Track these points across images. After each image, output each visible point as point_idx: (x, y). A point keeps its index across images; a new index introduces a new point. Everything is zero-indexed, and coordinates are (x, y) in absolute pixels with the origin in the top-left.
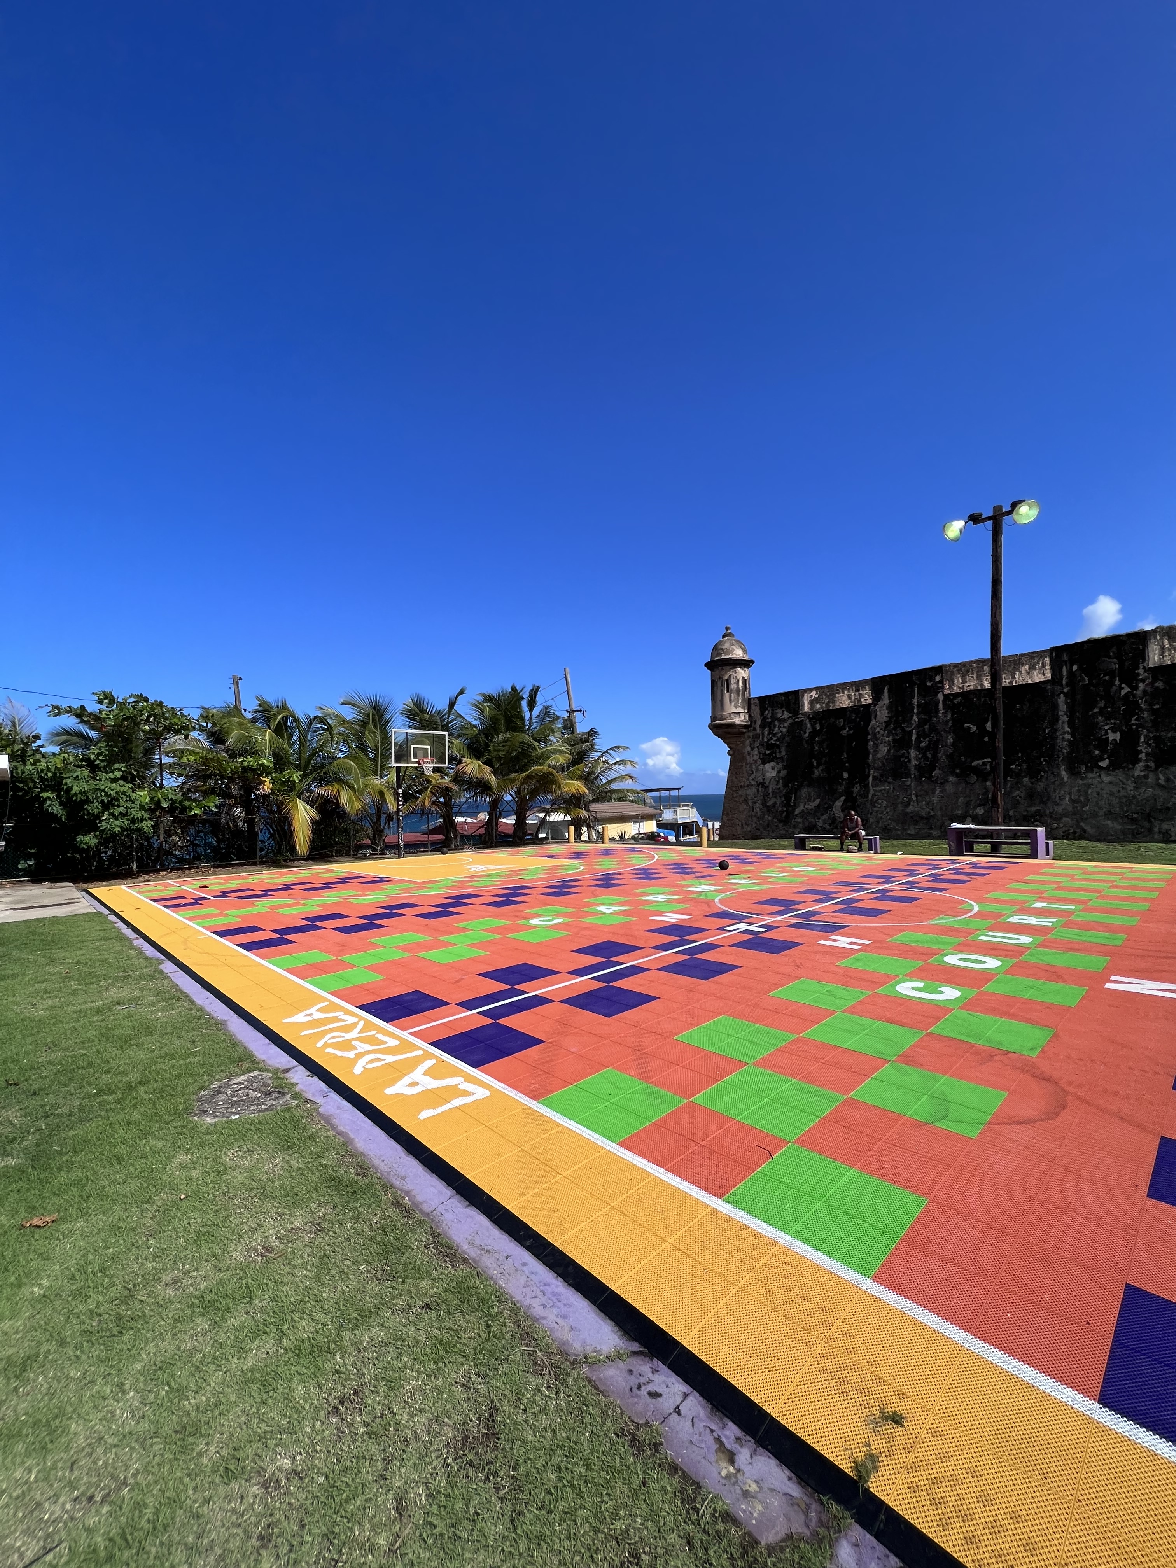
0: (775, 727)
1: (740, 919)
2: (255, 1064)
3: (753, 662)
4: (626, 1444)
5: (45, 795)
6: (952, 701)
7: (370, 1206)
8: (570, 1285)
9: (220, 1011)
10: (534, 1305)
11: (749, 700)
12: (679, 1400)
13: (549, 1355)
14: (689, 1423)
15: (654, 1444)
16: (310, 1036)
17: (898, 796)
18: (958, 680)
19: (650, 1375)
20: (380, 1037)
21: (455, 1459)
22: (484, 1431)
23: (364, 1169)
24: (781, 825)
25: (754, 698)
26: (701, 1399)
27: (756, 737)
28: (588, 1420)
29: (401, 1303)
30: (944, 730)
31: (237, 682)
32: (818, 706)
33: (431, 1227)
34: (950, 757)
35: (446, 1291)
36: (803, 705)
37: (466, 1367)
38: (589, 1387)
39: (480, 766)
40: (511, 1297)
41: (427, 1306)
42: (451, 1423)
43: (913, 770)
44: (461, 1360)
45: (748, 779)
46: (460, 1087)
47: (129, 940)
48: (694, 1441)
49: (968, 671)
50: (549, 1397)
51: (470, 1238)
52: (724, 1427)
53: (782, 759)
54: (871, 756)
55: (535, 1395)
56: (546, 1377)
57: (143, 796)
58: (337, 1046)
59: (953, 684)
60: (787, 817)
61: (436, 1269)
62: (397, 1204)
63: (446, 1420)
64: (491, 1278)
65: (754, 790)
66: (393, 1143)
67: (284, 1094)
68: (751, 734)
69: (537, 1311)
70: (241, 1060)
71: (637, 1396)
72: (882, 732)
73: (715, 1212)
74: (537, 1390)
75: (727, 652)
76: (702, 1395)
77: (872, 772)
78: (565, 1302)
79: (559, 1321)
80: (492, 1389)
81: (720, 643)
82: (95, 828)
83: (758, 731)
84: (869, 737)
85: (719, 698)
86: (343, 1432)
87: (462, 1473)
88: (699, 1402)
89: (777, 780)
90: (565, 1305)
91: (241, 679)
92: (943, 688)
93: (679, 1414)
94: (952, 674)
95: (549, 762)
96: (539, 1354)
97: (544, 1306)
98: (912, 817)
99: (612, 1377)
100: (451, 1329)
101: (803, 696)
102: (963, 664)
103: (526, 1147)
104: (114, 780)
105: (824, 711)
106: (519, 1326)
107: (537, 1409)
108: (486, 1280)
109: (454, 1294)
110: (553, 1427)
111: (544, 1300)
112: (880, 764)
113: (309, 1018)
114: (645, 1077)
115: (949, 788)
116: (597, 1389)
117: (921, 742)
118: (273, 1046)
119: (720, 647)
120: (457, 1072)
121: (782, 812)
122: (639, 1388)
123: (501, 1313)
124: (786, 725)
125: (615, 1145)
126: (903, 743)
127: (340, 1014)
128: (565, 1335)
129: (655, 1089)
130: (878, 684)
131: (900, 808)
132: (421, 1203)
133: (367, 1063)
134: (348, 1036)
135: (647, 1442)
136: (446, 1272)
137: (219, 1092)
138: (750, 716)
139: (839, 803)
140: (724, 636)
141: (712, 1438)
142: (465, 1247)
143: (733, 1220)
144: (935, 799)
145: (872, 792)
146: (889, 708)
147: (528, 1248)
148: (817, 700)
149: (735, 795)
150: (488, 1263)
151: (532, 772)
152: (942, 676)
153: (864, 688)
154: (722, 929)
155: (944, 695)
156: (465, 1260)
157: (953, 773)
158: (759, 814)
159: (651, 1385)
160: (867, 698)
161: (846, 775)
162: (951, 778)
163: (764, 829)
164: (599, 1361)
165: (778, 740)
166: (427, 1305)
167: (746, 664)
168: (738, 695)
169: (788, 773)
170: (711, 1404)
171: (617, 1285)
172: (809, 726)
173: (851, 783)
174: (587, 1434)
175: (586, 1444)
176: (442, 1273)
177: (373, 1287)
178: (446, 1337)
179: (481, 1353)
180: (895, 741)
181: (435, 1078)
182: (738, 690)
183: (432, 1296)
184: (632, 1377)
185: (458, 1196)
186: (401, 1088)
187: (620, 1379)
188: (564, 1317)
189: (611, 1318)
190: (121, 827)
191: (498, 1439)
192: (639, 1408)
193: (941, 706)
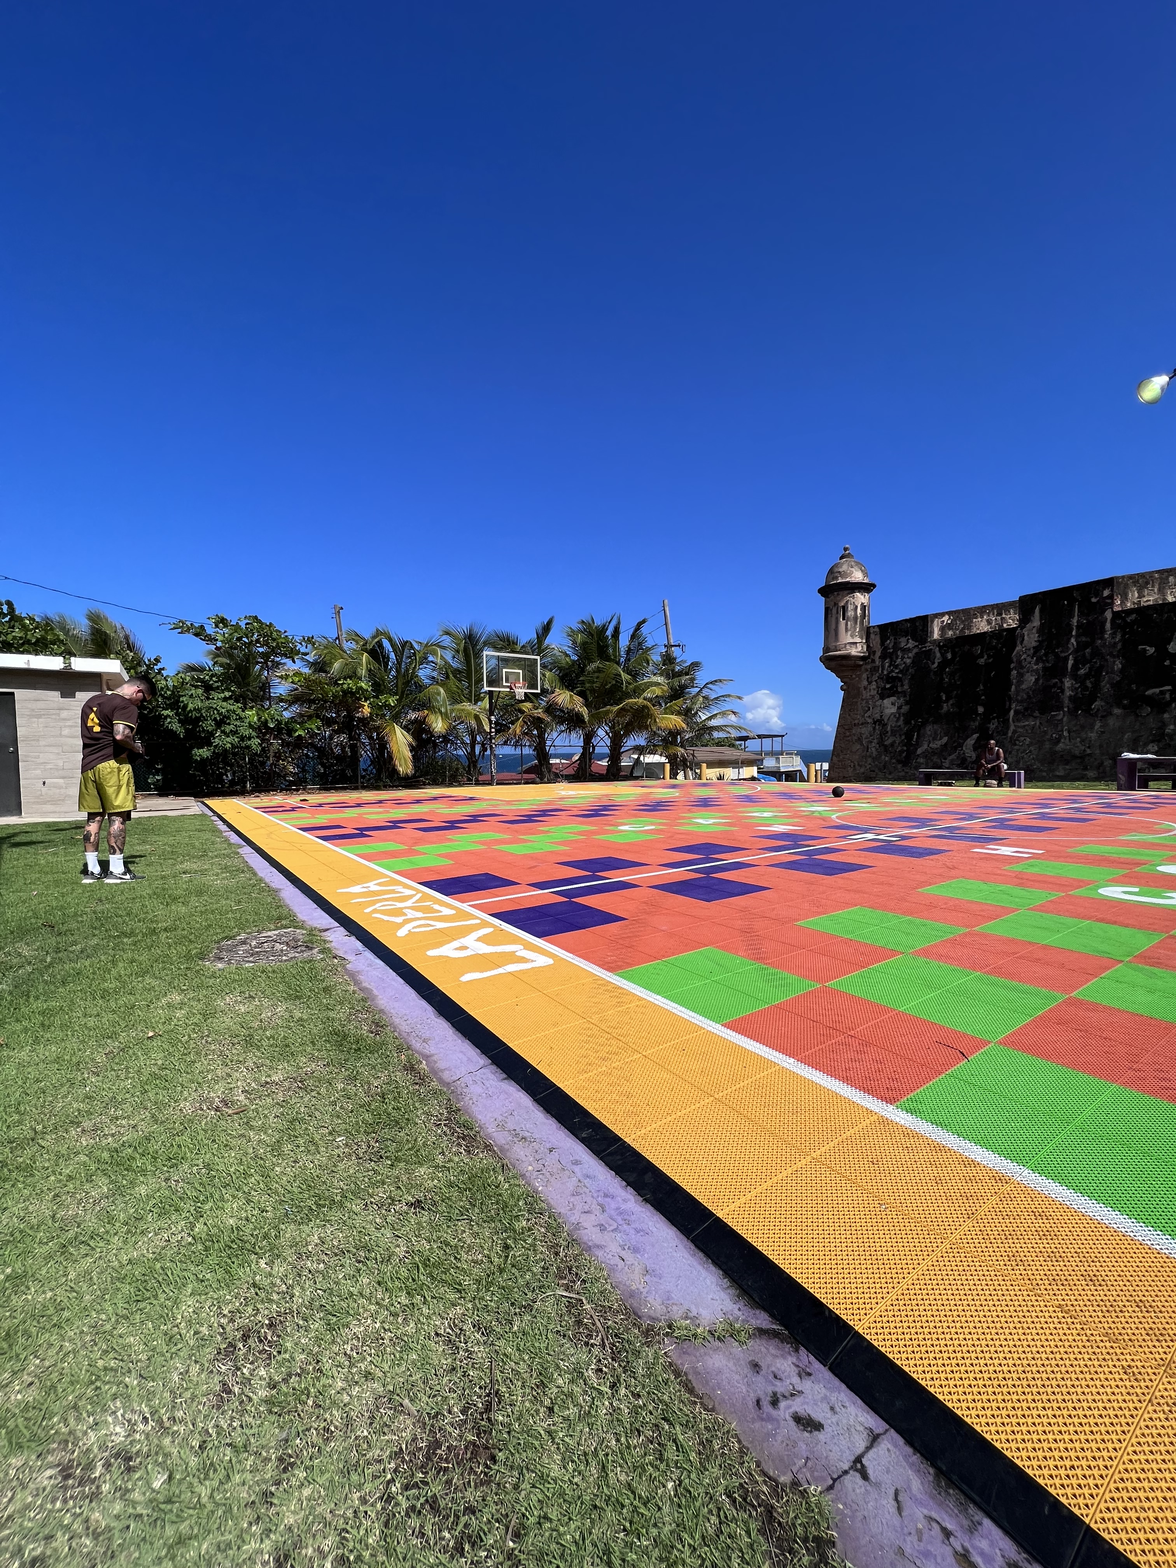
0: (897, 658)
1: (866, 831)
2: (295, 923)
3: (874, 586)
4: (753, 1526)
5: (165, 713)
6: (1124, 619)
7: (374, 1067)
8: (646, 1200)
9: (277, 880)
10: (585, 1224)
11: (868, 628)
12: (861, 1444)
13: (604, 1311)
14: (890, 1504)
15: (816, 1539)
16: (360, 904)
17: (1045, 732)
18: (1133, 595)
19: (796, 1380)
20: (436, 907)
21: (406, 1487)
22: (471, 1438)
23: (378, 1026)
24: (899, 766)
25: (874, 627)
26: (909, 1450)
27: (874, 670)
28: (671, 1453)
29: (381, 1193)
30: (1111, 654)
31: (339, 612)
32: (950, 633)
33: (449, 1100)
34: (1116, 686)
35: (451, 1185)
36: (932, 632)
37: (459, 1310)
38: (674, 1386)
39: (571, 696)
40: (550, 1207)
41: (417, 1204)
42: (413, 1410)
43: (1066, 701)
44: (453, 1296)
45: (863, 716)
46: (517, 954)
47: (221, 832)
48: (908, 1550)
49: (1147, 583)
50: (600, 1392)
51: (500, 1118)
52: (973, 1528)
53: (904, 693)
54: (1013, 687)
55: (572, 1381)
56: (596, 1351)
57: (251, 715)
58: (384, 912)
59: (1127, 599)
60: (908, 757)
61: (443, 1153)
62: (410, 1068)
63: (406, 1402)
64: (523, 1176)
65: (870, 728)
66: (424, 1003)
67: (312, 949)
68: (869, 667)
69: (590, 1234)
70: (280, 918)
71: (770, 1419)
72: (1029, 659)
73: (884, 1122)
74: (578, 1373)
75: (844, 574)
76: (909, 1442)
77: (1014, 706)
78: (637, 1225)
79: (623, 1254)
80: (498, 1357)
81: (836, 565)
82: (210, 744)
83: (878, 662)
84: (1012, 666)
85: (833, 626)
86: (229, 1392)
87: (414, 1522)
88: (906, 1457)
89: (897, 716)
90: (637, 1231)
91: (342, 608)
92: (1112, 603)
93: (865, 1476)
94: (1126, 587)
95: (645, 694)
96: (587, 1306)
97: (602, 1228)
98: (1062, 756)
99: (720, 1372)
100: (447, 1244)
101: (932, 622)
102: (1142, 575)
103: (595, 1019)
104: (225, 699)
105: (957, 638)
106: (557, 1254)
107: (572, 1411)
108: (514, 1177)
109: (461, 1191)
110: (601, 1454)
111: (603, 1218)
112: (1025, 696)
113: (365, 890)
114: (759, 957)
115: (1111, 721)
116: (691, 1391)
117: (1079, 669)
118: (319, 910)
119: (836, 570)
120: (516, 940)
121: (901, 752)
122: (775, 1403)
123: (530, 1229)
124: (910, 655)
125: (718, 1026)
126: (1056, 670)
127: (399, 888)
128: (635, 1280)
129: (772, 970)
130: (1026, 605)
131: (1047, 745)
132: (442, 1071)
133: (414, 928)
134: (400, 905)
135: (800, 1530)
136: (456, 1159)
137: (244, 943)
138: (868, 647)
139: (971, 742)
140: (841, 558)
141: (948, 1550)
142: (491, 1129)
143: (917, 1135)
144: (1093, 735)
145: (1012, 728)
146: (1040, 631)
147: (583, 1141)
148: (949, 626)
149: (848, 734)
150: (520, 1153)
151: (626, 704)
152: (1112, 590)
153: (1007, 611)
154: (844, 837)
155: (1113, 612)
156: (488, 1147)
157: (1119, 705)
158: (875, 753)
159: (798, 1400)
160: (1011, 621)
161: (981, 710)
162: (1117, 711)
163: (880, 770)
164: (695, 1336)
165: (901, 671)
166: (419, 1202)
167: (866, 588)
168: (856, 623)
169: (910, 709)
170: (933, 1465)
171: (726, 1210)
172: (938, 655)
173: (987, 719)
174: (670, 1485)
175: (666, 1509)
176: (450, 1160)
177: (349, 1166)
178: (437, 1255)
179: (488, 1290)
180: (1045, 669)
181: (488, 944)
182: (856, 618)
183: (429, 1191)
184: (759, 1378)
185: (494, 1067)
186: (448, 950)
187: (737, 1377)
188: (636, 1250)
189: (717, 1263)
190: (232, 744)
191: (493, 1459)
192: (777, 1445)
193: (1108, 625)
